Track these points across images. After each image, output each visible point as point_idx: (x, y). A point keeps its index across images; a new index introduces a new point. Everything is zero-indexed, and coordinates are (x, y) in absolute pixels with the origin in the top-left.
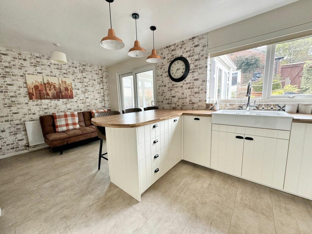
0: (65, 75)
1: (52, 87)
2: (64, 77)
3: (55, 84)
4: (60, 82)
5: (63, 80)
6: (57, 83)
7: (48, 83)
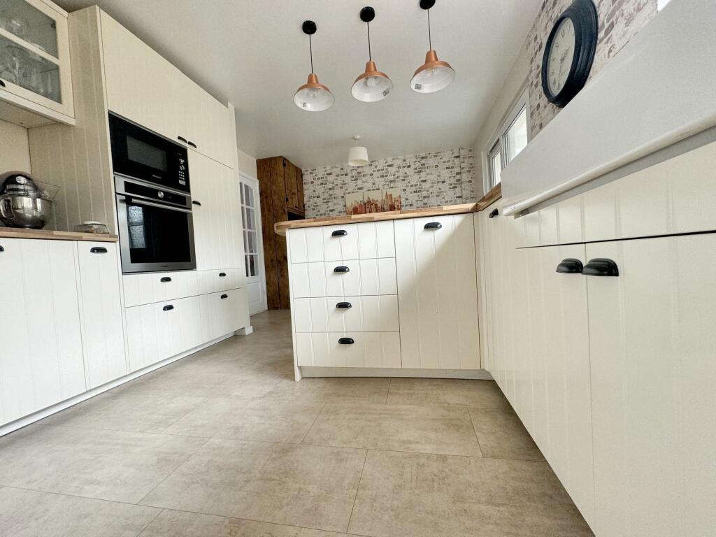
0: (392, 185)
1: (373, 207)
2: (391, 188)
3: (377, 201)
4: (384, 198)
5: (388, 194)
6: (380, 199)
7: (369, 202)
